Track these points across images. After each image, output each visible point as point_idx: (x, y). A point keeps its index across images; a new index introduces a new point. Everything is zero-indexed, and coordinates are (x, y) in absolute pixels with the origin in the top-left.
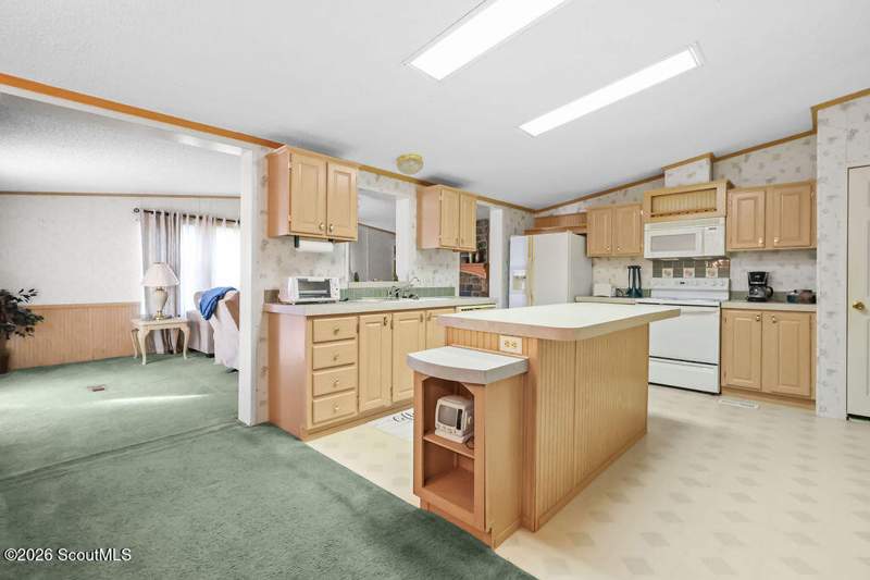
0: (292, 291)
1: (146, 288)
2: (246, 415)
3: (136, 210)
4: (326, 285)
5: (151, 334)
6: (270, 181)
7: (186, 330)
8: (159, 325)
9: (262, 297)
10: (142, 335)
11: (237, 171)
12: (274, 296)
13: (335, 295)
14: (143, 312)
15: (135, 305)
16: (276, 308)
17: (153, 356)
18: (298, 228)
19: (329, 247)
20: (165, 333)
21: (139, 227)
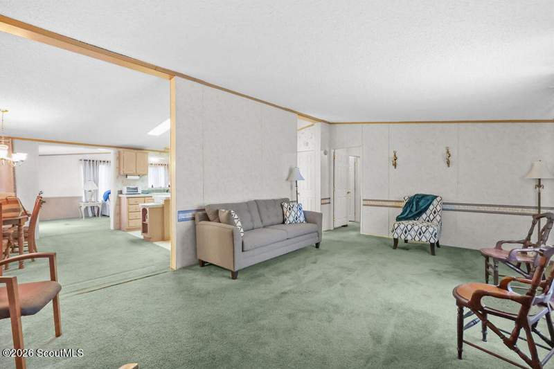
0: (125, 191)
1: (85, 191)
2: (112, 227)
3: (81, 160)
4: (136, 189)
5: (87, 208)
6: (119, 158)
7: (100, 206)
8: (90, 205)
9: (117, 193)
10: (83, 209)
11: (111, 155)
12: (121, 192)
13: (140, 191)
14: (84, 200)
15: (81, 198)
16: (120, 195)
17: (87, 216)
18: (126, 172)
19: (138, 177)
20: (93, 208)
21: (82, 167)
